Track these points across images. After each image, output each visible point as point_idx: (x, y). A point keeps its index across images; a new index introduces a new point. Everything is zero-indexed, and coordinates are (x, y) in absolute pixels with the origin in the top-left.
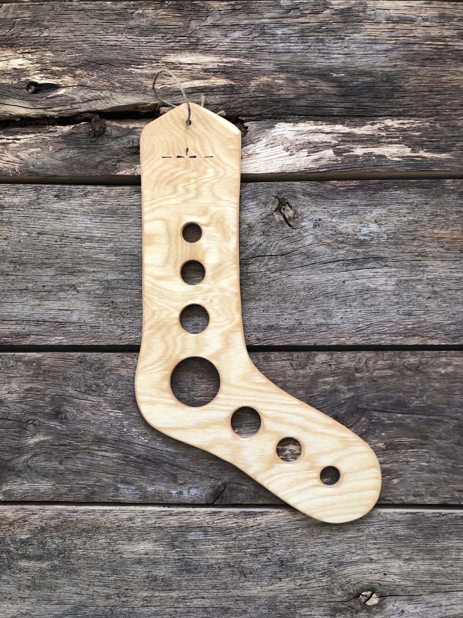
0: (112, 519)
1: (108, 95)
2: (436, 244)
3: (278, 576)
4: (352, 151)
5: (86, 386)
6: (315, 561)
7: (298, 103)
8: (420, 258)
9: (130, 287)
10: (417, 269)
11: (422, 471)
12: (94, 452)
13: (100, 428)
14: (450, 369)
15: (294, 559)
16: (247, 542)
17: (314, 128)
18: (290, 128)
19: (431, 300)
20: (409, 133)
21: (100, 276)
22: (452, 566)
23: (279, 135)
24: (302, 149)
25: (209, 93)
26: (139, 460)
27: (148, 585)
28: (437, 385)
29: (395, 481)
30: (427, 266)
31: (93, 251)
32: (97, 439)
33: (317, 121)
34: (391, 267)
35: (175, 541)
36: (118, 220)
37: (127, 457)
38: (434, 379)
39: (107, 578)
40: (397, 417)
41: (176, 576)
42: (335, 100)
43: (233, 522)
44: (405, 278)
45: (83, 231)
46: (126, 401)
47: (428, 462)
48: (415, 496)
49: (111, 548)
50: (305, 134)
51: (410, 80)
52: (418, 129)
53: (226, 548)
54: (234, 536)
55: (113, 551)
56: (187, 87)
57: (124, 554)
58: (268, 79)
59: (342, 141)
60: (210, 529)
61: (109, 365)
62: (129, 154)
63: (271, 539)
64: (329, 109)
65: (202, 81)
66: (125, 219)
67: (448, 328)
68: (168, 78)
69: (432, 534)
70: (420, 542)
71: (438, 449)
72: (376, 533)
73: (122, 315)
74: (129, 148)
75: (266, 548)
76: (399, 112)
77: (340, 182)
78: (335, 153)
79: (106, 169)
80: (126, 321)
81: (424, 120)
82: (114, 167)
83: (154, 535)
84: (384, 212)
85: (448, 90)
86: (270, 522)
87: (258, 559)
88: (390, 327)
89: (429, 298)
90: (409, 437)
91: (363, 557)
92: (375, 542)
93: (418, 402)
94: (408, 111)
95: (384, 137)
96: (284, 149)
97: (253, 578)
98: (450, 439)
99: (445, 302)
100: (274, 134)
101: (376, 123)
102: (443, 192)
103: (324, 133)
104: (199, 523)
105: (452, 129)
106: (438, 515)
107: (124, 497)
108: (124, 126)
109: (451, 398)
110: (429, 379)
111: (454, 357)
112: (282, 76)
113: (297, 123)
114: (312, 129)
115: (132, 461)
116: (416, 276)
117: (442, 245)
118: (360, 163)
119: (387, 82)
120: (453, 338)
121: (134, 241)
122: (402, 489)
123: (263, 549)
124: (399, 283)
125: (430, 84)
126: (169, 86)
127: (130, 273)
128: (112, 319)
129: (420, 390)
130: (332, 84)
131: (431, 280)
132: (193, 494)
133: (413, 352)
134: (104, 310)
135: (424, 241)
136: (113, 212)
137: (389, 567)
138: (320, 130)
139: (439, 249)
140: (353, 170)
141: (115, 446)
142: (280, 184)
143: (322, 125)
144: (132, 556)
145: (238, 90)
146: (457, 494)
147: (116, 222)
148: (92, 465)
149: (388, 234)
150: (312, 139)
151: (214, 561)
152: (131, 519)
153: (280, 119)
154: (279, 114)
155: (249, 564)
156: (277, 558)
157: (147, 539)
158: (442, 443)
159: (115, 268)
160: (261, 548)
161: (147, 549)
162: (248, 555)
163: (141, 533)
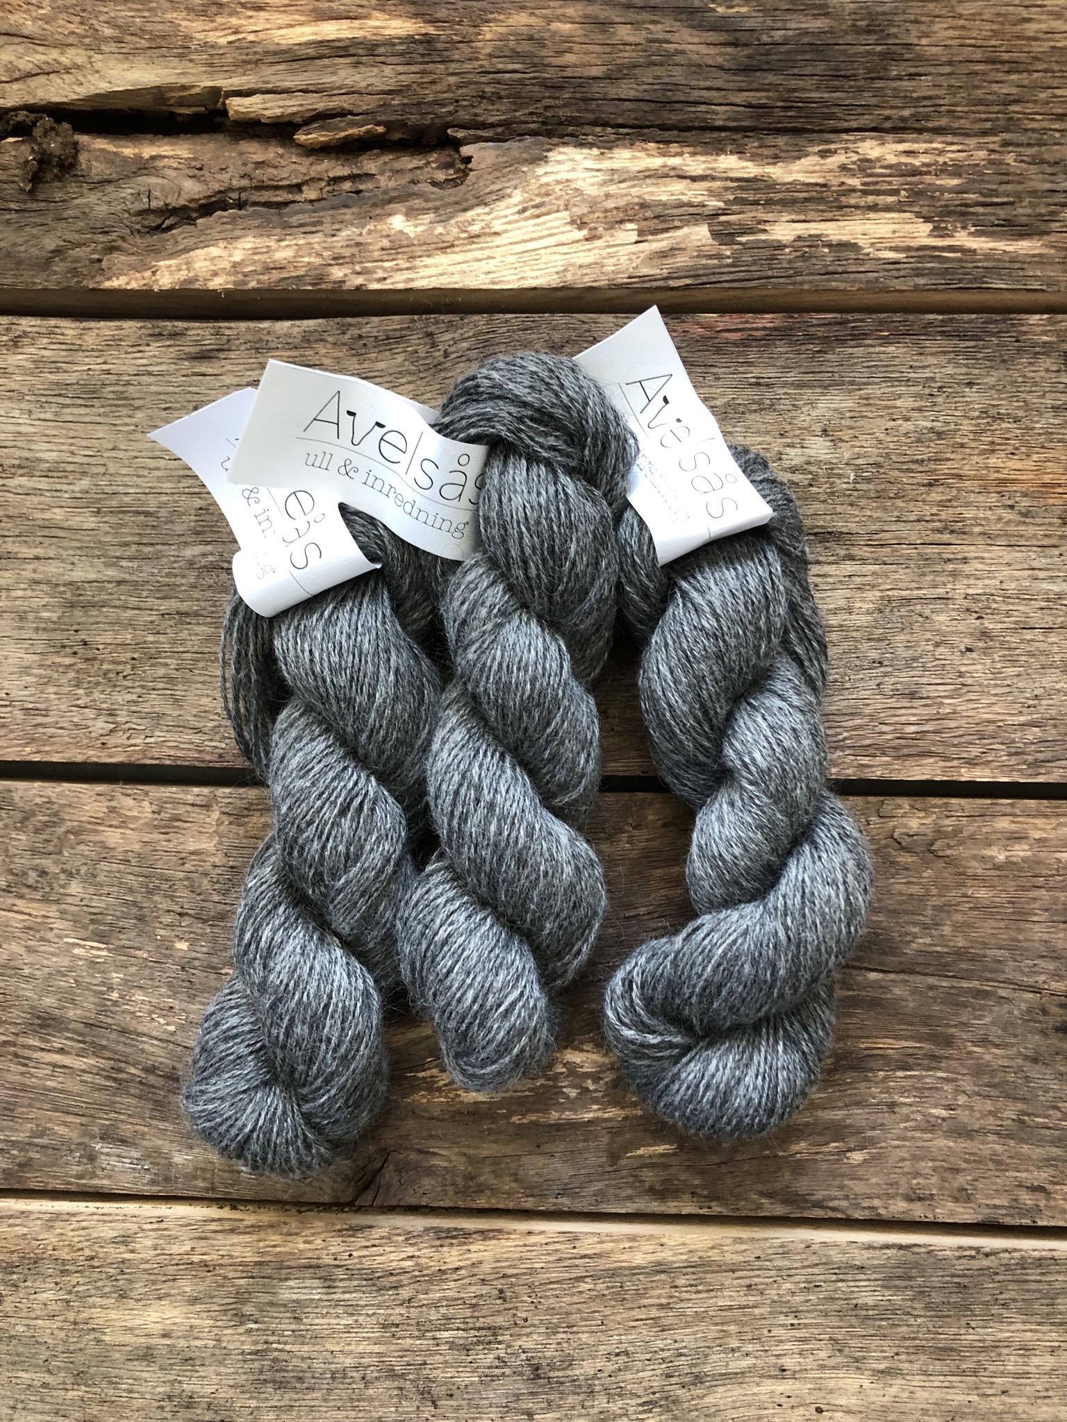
0: (76, 1238)
1: (80, 60)
2: (994, 498)
3: (524, 1406)
4: (765, 231)
5: (11, 872)
6: (627, 1368)
7: (613, 92)
8: (946, 537)
9: (133, 601)
10: (938, 568)
11: (931, 1131)
12: (27, 1053)
13: (46, 989)
14: (1021, 851)
15: (569, 1362)
16: (443, 1310)
17: (657, 162)
18: (590, 164)
19: (974, 655)
20: (928, 179)
21: (51, 569)
22: (1003, 1392)
23: (558, 182)
24: (621, 222)
25: (364, 59)
26: (152, 1079)
27: (169, 1416)
28: (982, 894)
29: (857, 1157)
30: (965, 560)
31: (36, 499)
32: (39, 1017)
33: (668, 142)
34: (863, 561)
35: (244, 1302)
36: (105, 415)
37: (120, 1070)
38: (975, 877)
39: (63, 1393)
40: (866, 979)
41: (248, 1395)
42: (718, 83)
43: (403, 1255)
44: (904, 593)
45: (9, 444)
46: (118, 918)
47: (949, 1108)
48: (908, 1199)
49: (71, 1316)
50: (631, 179)
51: (936, 27)
52: (956, 170)
53: (384, 1326)
54: (405, 1293)
55: (75, 1323)
56: (303, 40)
57: (105, 1334)
58: (532, 21)
59: (737, 201)
60: (340, 1273)
61: (73, 818)
62: (139, 231)
63: (507, 1306)
64: (703, 108)
65: (345, 24)
66: (124, 411)
67: (1019, 734)
68: (250, 13)
69: (956, 1306)
70: (919, 1326)
71: (979, 1071)
72: (798, 1299)
73: (111, 680)
74: (140, 213)
75: (494, 1330)
76: (902, 119)
77: (727, 318)
78: (715, 234)
79: (74, 272)
80: (121, 698)
81: (972, 142)
82: (97, 265)
83: (187, 1286)
84: (850, 404)
85: (1039, 60)
86: (507, 1260)
87: (470, 1359)
88: (855, 728)
89: (969, 650)
90: (896, 1038)
91: (759, 1363)
92: (795, 1322)
93: (928, 940)
94: (927, 118)
95: (854, 191)
96: (572, 222)
97: (458, 1408)
98: (1013, 1045)
99: (1014, 662)
100: (543, 180)
101: (835, 152)
102: (1019, 350)
103: (685, 178)
104: (310, 1255)
105: (1049, 170)
106: (973, 1253)
107: (110, 1177)
108: (128, 150)
109: (1019, 930)
110: (963, 877)
111: (1034, 816)
112: (570, 11)
113: (610, 149)
114: (650, 166)
115: (132, 1081)
116: (935, 587)
117: (1010, 503)
118: (785, 265)
119: (869, 32)
120: (1030, 765)
121: (146, 472)
122: (874, 1180)
123: (483, 1333)
124: (885, 606)
125: (993, 42)
126: (251, 37)
127: (135, 564)
128: (81, 692)
129: (935, 908)
130: (712, 37)
131: (976, 601)
133: (919, 802)
134: (60, 665)
135: (959, 490)
136: (89, 393)
137: (831, 1392)
138: (674, 169)
139: (1000, 511)
140: (765, 286)
141: (88, 1039)
142: (559, 319)
143: (680, 154)
144: (127, 1338)
145: (446, 50)
146: (1027, 1198)
147: (99, 419)
148: (24, 1088)
149: (858, 468)
150: (651, 193)
151: (349, 1361)
152: (125, 1240)
153: (562, 136)
154: (561, 123)
155: (444, 1371)
156: (523, 1356)
157: (167, 1295)
158: (989, 1056)
159: (94, 549)
160: (480, 1329)
161: (168, 1322)
162: (442, 1347)
163: (153, 1277)
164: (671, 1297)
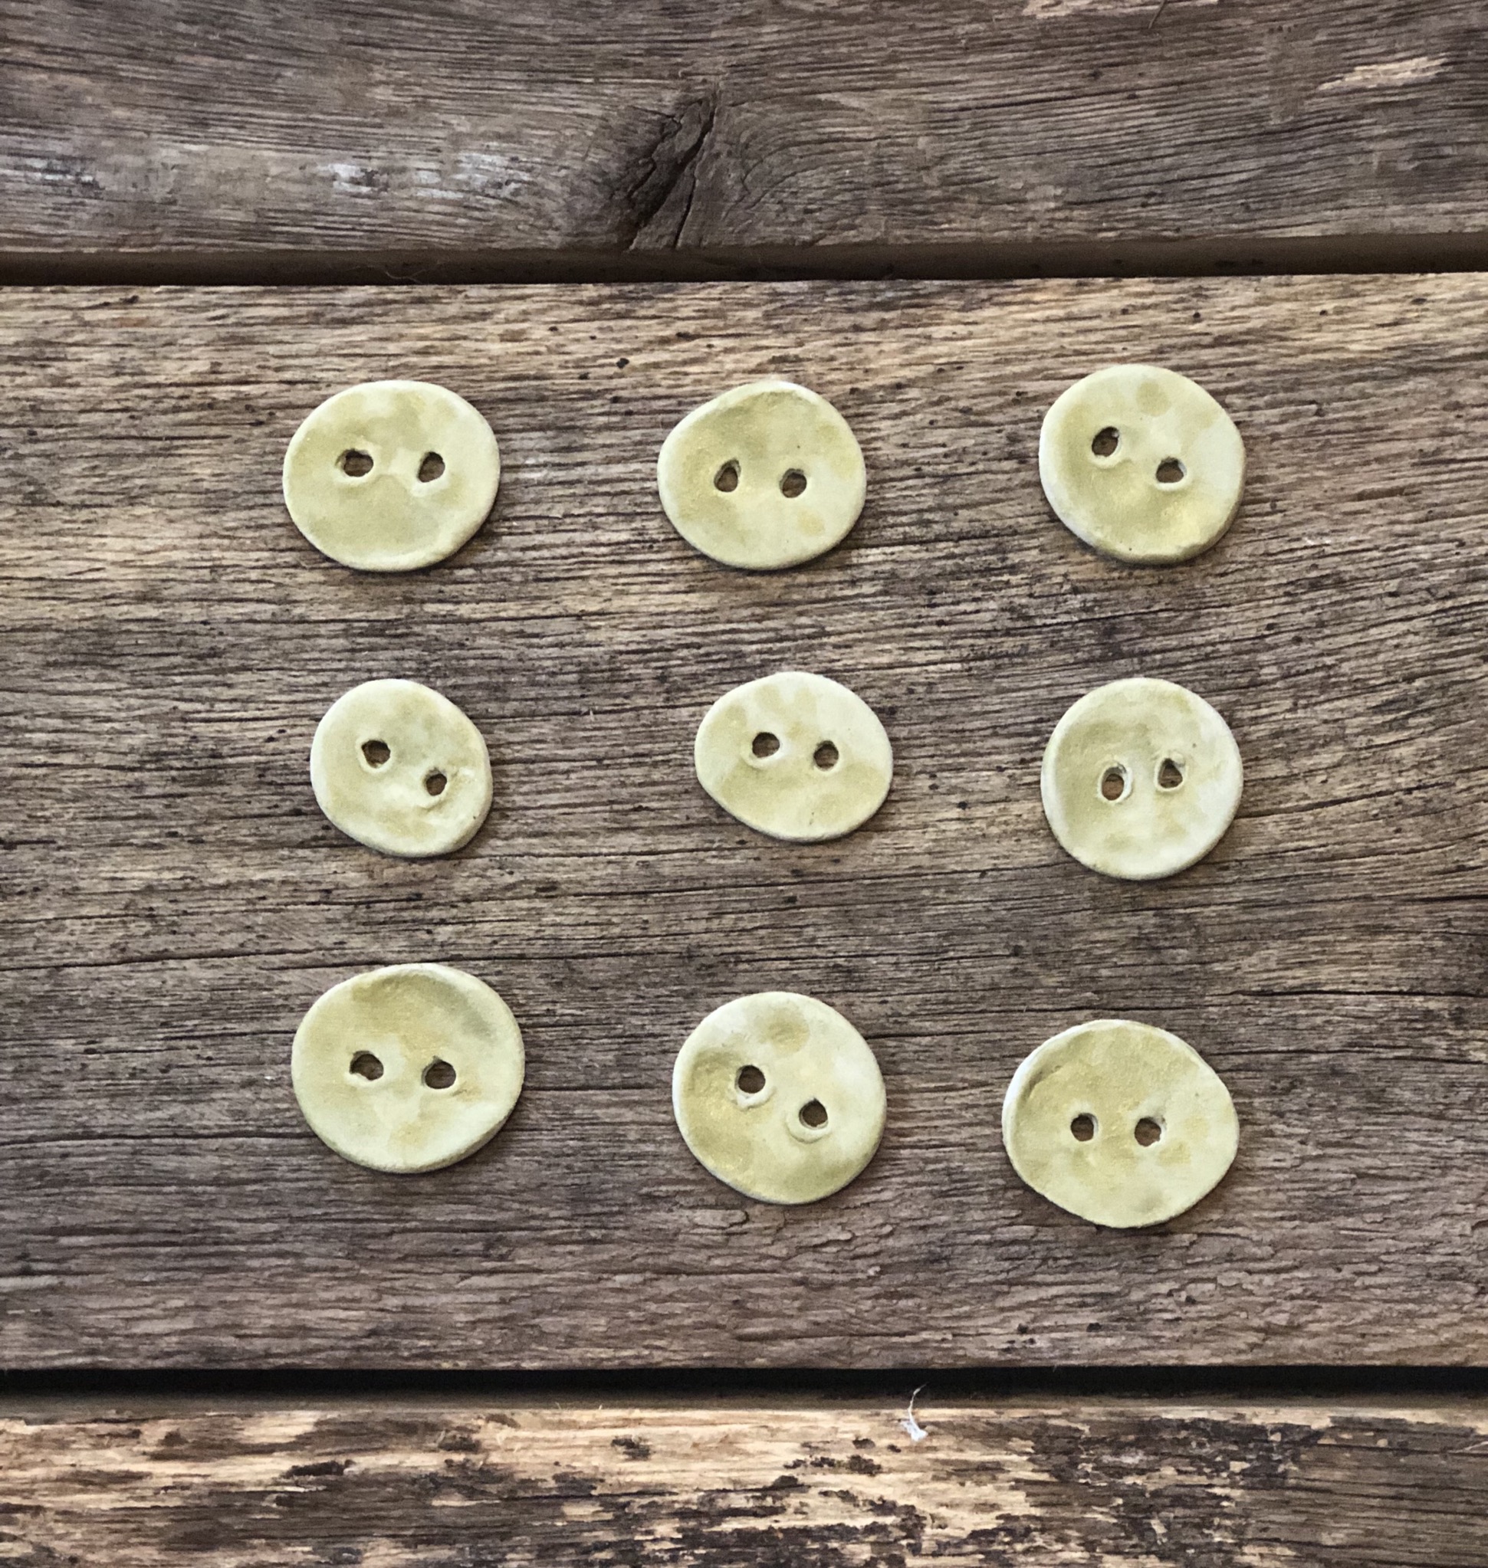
6: (1340, 619)
27: (156, 807)
60: (596, 411)
75: (999, 538)
83: (202, 464)
87: (938, 613)
123: (965, 546)
132: (480, 179)
144: (43, 610)
151: (624, 637)
156: (1075, 602)
157: (151, 491)
160: (961, 537)
161: (151, 561)
162: (867, 588)
163: (111, 447)
164: (1444, 434)
